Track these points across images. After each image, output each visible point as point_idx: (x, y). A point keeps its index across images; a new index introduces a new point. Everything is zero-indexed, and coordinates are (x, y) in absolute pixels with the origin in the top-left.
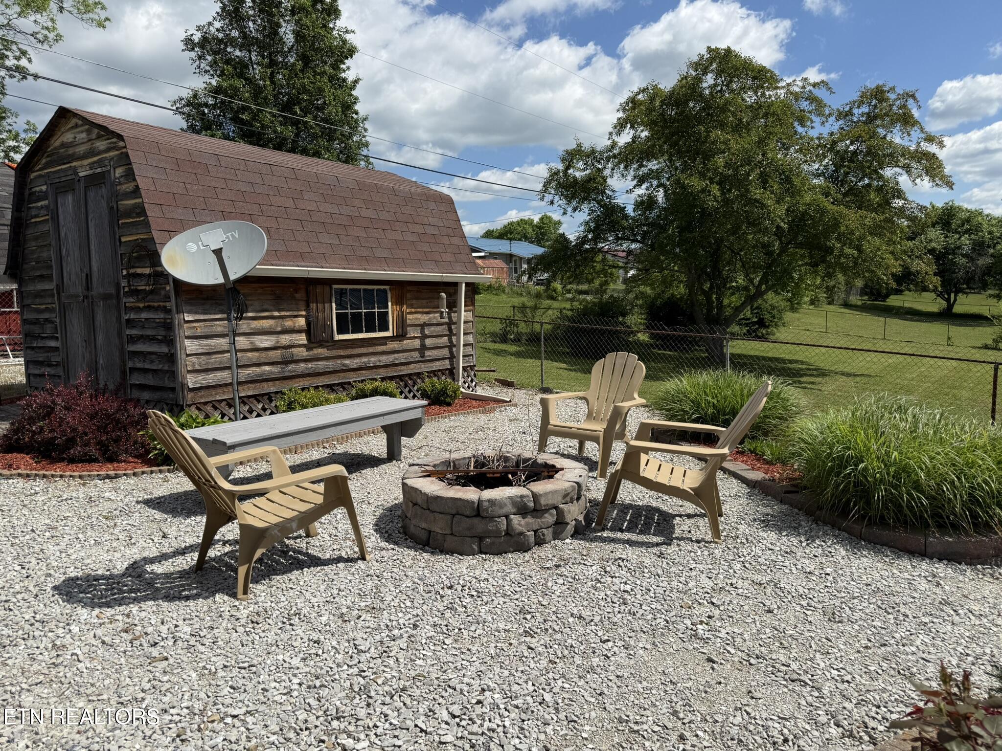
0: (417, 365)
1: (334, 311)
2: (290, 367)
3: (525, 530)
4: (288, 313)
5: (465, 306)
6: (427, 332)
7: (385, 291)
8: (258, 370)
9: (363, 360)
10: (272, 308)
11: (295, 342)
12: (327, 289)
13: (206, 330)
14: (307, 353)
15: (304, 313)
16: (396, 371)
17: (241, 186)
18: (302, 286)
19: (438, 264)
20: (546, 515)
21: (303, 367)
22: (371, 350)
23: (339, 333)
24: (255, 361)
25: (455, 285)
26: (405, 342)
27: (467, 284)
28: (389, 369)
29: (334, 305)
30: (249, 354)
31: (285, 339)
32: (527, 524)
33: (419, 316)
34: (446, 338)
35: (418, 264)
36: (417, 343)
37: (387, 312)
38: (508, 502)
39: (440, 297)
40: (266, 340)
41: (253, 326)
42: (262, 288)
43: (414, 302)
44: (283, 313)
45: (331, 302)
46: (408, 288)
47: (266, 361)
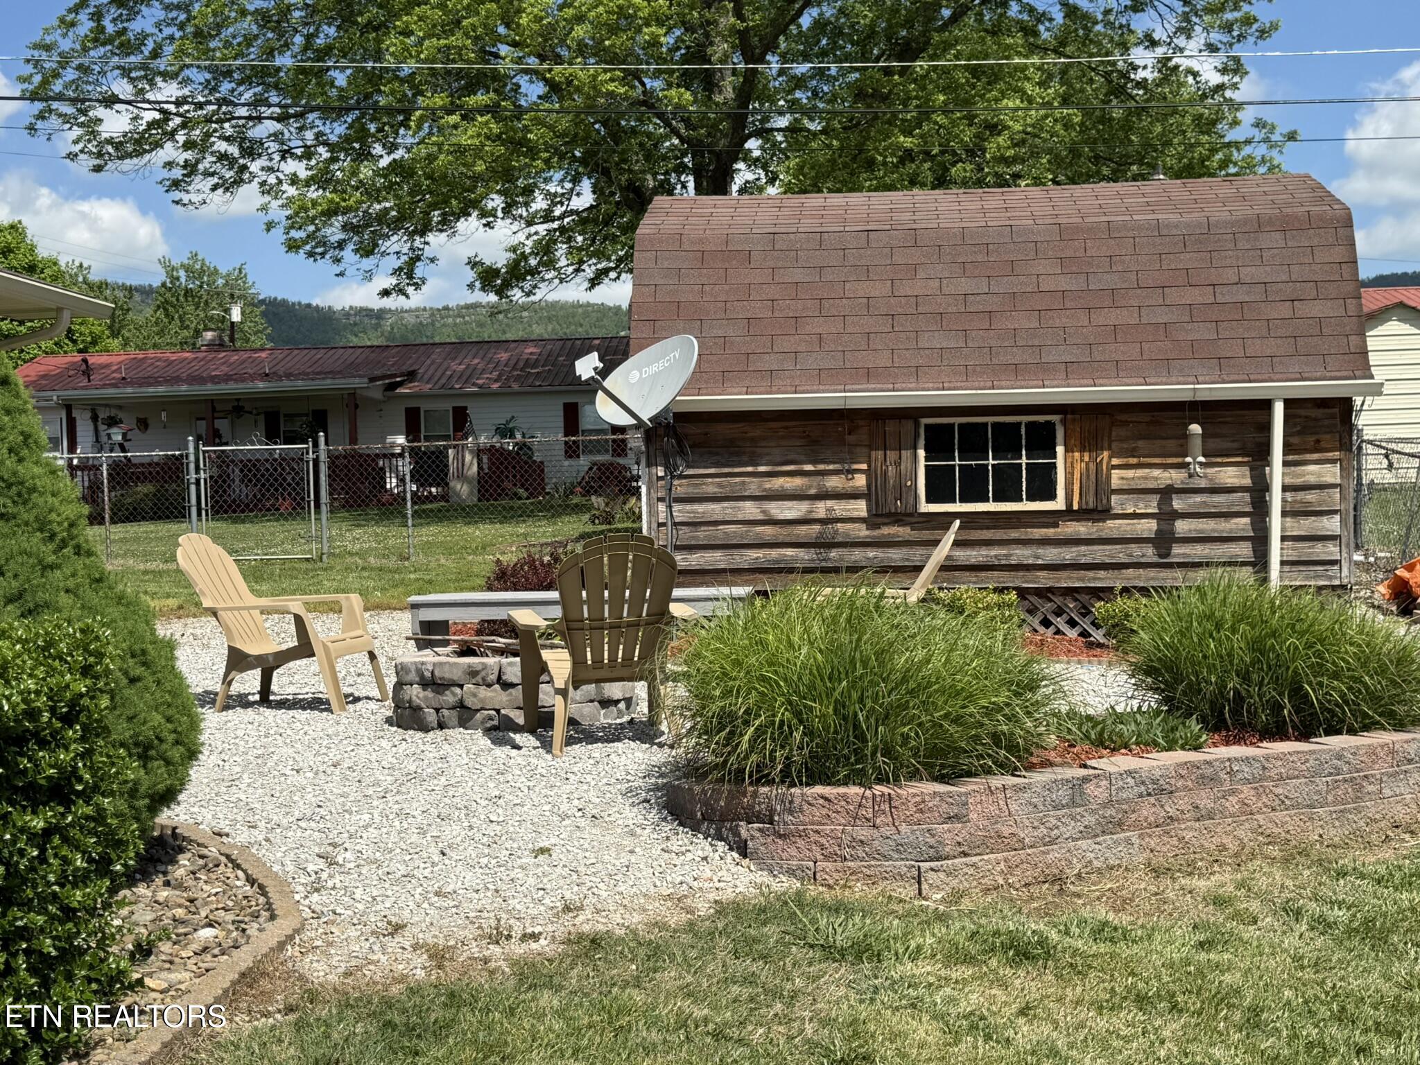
1: (922, 463)
4: (831, 467)
7: (1050, 426)
8: (774, 553)
9: (995, 551)
10: (803, 458)
12: (909, 425)
14: (867, 533)
15: (864, 466)
18: (861, 423)
23: (929, 501)
24: (768, 539)
29: (921, 453)
30: (760, 529)
31: (821, 509)
41: (767, 486)
43: (1140, 443)
45: (915, 448)
47: (788, 540)
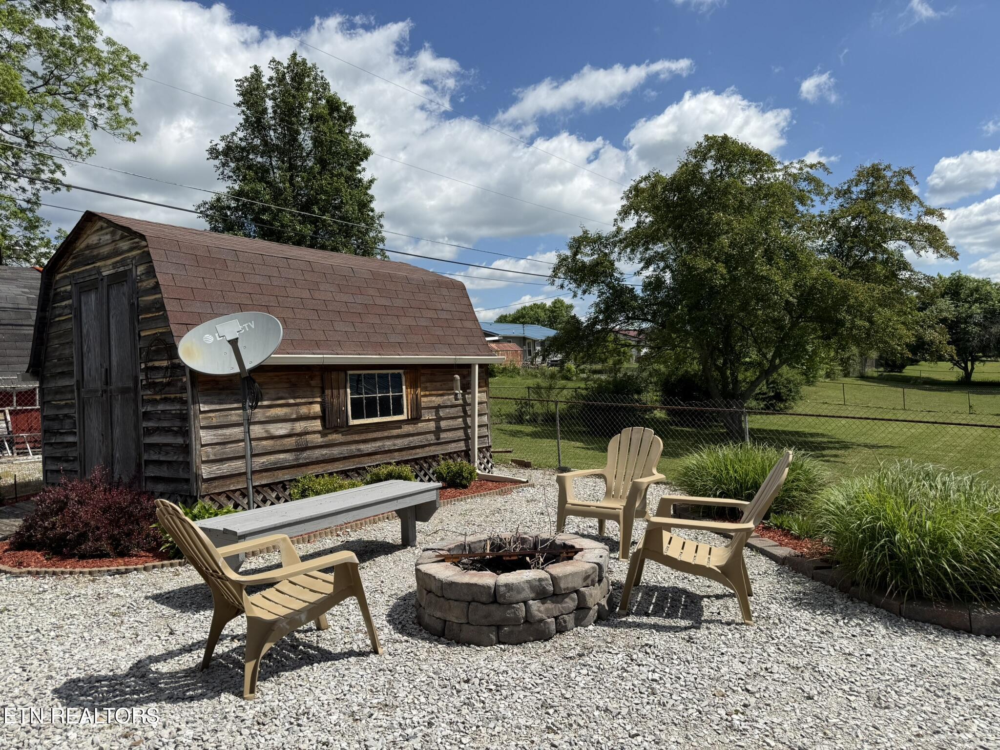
0: (433, 448)
1: (349, 397)
2: (305, 454)
3: (545, 617)
4: (303, 400)
5: (479, 387)
6: (442, 413)
7: (399, 375)
8: (272, 458)
9: (378, 444)
10: (287, 395)
11: (310, 429)
12: (342, 375)
13: (222, 419)
14: (321, 439)
15: (319, 400)
16: (411, 455)
17: (258, 280)
18: (317, 373)
19: (452, 347)
20: (567, 600)
21: (317, 454)
22: (386, 434)
23: (353, 418)
24: (269, 449)
25: (469, 367)
26: (420, 425)
27: (480, 366)
28: (404, 453)
29: (349, 391)
30: (264, 443)
31: (300, 426)
32: (547, 610)
33: (434, 398)
34: (461, 420)
35: (432, 348)
36: (432, 425)
37: (402, 396)
38: (526, 587)
39: (454, 379)
40: (281, 428)
41: (268, 414)
42: (277, 376)
43: (428, 384)
44: (298, 401)
45: (346, 388)
46: (422, 371)
47: (281, 448)
